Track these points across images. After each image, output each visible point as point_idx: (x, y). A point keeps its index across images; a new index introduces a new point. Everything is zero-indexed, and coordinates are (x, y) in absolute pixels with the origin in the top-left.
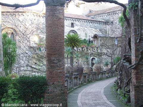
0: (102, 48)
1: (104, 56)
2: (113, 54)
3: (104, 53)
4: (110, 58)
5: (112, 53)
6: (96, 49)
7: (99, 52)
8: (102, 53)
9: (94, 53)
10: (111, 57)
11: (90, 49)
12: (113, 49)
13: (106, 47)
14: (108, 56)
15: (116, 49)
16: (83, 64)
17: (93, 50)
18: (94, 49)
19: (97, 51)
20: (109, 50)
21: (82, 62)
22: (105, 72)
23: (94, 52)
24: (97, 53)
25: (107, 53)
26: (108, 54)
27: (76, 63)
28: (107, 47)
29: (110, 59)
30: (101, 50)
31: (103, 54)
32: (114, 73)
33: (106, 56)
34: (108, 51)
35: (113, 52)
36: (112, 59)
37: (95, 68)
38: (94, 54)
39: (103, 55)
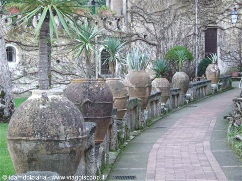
0: (132, 21)
1: (138, 42)
2: (163, 38)
3: (137, 34)
4: (154, 48)
5: (159, 35)
6: (114, 22)
7: (123, 30)
8: (131, 35)
9: (108, 33)
10: (158, 46)
11: (97, 23)
12: (163, 23)
13: (143, 17)
14: (150, 44)
15: (170, 25)
16: (79, 66)
17: (108, 25)
18: (110, 23)
19: (118, 28)
20: (151, 27)
21: (74, 59)
22: (158, 97)
23: (110, 30)
24: (117, 35)
25: (145, 36)
26: (148, 39)
27: (55, 63)
28: (146, 17)
29: (154, 54)
30: (129, 25)
31: (134, 38)
32: (178, 95)
33: (143, 43)
34: (148, 29)
35: (163, 33)
36: (158, 52)
37: (131, 85)
38: (109, 36)
39: (136, 40)
